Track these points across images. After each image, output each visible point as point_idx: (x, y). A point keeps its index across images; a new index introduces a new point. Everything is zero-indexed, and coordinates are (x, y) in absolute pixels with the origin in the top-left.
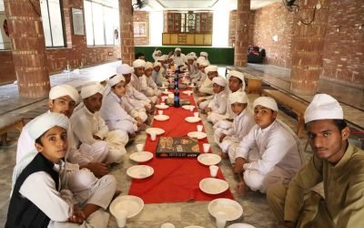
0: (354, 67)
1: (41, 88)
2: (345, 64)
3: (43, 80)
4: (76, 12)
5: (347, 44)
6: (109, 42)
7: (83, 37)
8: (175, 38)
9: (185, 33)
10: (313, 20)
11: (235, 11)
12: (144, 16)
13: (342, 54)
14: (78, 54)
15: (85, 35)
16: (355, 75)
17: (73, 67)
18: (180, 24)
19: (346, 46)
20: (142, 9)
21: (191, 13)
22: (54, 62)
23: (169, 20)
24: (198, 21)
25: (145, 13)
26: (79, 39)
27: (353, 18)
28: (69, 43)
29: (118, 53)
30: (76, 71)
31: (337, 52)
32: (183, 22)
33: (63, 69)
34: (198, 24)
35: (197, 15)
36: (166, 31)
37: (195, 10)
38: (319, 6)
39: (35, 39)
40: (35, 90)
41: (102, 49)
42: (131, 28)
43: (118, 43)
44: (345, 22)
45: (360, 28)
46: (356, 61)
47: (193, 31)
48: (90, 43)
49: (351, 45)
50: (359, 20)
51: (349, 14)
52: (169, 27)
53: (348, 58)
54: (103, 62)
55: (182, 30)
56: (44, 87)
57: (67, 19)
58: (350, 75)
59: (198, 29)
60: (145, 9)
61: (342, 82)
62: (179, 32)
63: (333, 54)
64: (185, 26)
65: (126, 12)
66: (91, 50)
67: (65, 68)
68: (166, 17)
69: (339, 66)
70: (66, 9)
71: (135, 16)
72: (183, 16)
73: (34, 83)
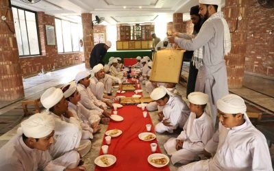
0: (268, 63)
1: (15, 92)
2: (260, 61)
3: (17, 85)
4: (49, 27)
5: (261, 45)
6: (76, 49)
7: (55, 47)
8: (126, 44)
9: (134, 40)
10: (236, 29)
11: (171, 23)
12: (102, 29)
13: (258, 53)
14: (51, 59)
15: (56, 45)
16: (270, 69)
17: (46, 70)
18: (130, 33)
19: (260, 47)
20: (100, 24)
21: (137, 25)
22: (31, 67)
23: (121, 31)
24: (143, 31)
25: (103, 26)
26: (52, 48)
27: (263, 26)
28: (44, 51)
29: (83, 58)
30: (49, 74)
31: (253, 52)
32: (132, 32)
33: (38, 72)
34: (144, 33)
35: (142, 26)
36: (119, 39)
37: (141, 23)
38: (240, 18)
39: (9, 52)
40: (10, 94)
41: (70, 55)
42: (92, 38)
43: (82, 50)
44: (258, 29)
45: (271, 33)
46: (269, 58)
47: (140, 39)
48: (60, 50)
49: (264, 46)
50: (269, 27)
51: (261, 22)
52: (121, 36)
53: (263, 57)
54: (71, 65)
55: (132, 39)
56: (18, 91)
57: (42, 33)
58: (266, 69)
59: (144, 37)
60: (103, 23)
61: (259, 75)
62: (129, 40)
63: (250, 54)
64: (133, 36)
65: (88, 27)
66: (61, 56)
67: (40, 71)
68: (119, 29)
69: (256, 62)
70: (41, 26)
71: (95, 29)
72: (132, 28)
73: (9, 88)
